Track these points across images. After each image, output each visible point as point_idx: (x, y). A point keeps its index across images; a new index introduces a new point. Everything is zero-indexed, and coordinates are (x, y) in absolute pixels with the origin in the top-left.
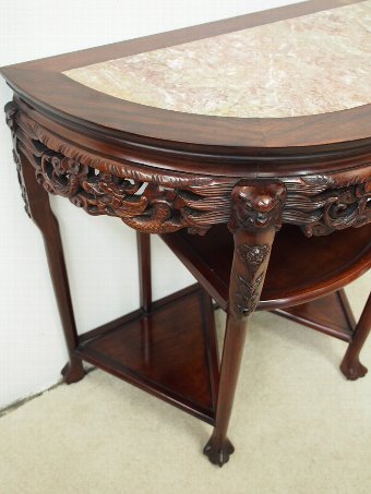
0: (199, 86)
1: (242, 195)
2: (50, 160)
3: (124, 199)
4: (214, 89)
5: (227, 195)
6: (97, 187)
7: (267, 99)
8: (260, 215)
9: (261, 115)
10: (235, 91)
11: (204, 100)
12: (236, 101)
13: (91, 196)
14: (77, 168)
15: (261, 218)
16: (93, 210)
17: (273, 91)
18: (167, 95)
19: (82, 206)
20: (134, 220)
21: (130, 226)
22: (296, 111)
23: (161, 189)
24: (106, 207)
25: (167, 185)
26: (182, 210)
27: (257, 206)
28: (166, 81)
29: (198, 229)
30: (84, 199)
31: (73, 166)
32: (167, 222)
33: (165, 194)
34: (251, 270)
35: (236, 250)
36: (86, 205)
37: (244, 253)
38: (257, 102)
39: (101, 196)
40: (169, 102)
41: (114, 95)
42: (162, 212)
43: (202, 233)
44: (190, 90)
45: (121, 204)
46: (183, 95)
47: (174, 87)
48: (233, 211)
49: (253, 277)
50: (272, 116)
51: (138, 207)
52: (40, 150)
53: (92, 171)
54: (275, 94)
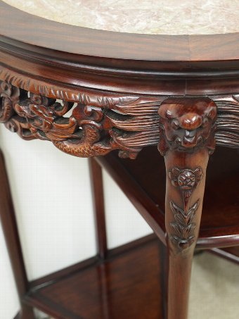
0: (133, 8)
1: (169, 113)
3: (54, 121)
4: (148, 11)
5: (155, 114)
6: (28, 109)
7: (201, 19)
8: (188, 133)
9: (192, 32)
10: (169, 12)
11: (135, 20)
12: (167, 20)
13: (23, 120)
14: (9, 91)
15: (188, 137)
16: (26, 134)
17: (209, 11)
18: (98, 16)
20: (65, 143)
21: (61, 149)
22: (228, 29)
23: (89, 109)
24: (39, 130)
25: (94, 105)
26: (110, 131)
27: (184, 124)
28: (101, 5)
29: (128, 152)
30: (17, 124)
31: (6, 88)
32: (96, 145)
33: (93, 113)
34: (184, 195)
35: (168, 175)
36: (19, 129)
37: (175, 177)
38: (190, 22)
39: (33, 119)
40: (99, 23)
41: (46, 17)
42: (91, 134)
43: (132, 157)
44: (123, 12)
45: (51, 127)
46: (115, 17)
47: (108, 10)
48: (162, 131)
49: (186, 203)
50: (202, 33)
51: (68, 128)
53: (24, 93)
54: (210, 14)
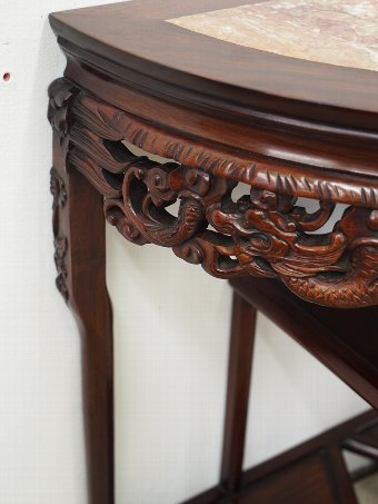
2: (143, 176)
3: (296, 240)
6: (240, 221)
19: (201, 260)
20: (312, 280)
24: (255, 257)
30: (208, 246)
36: (210, 258)
39: (246, 238)
45: (289, 250)
51: (324, 254)
52: (121, 159)
